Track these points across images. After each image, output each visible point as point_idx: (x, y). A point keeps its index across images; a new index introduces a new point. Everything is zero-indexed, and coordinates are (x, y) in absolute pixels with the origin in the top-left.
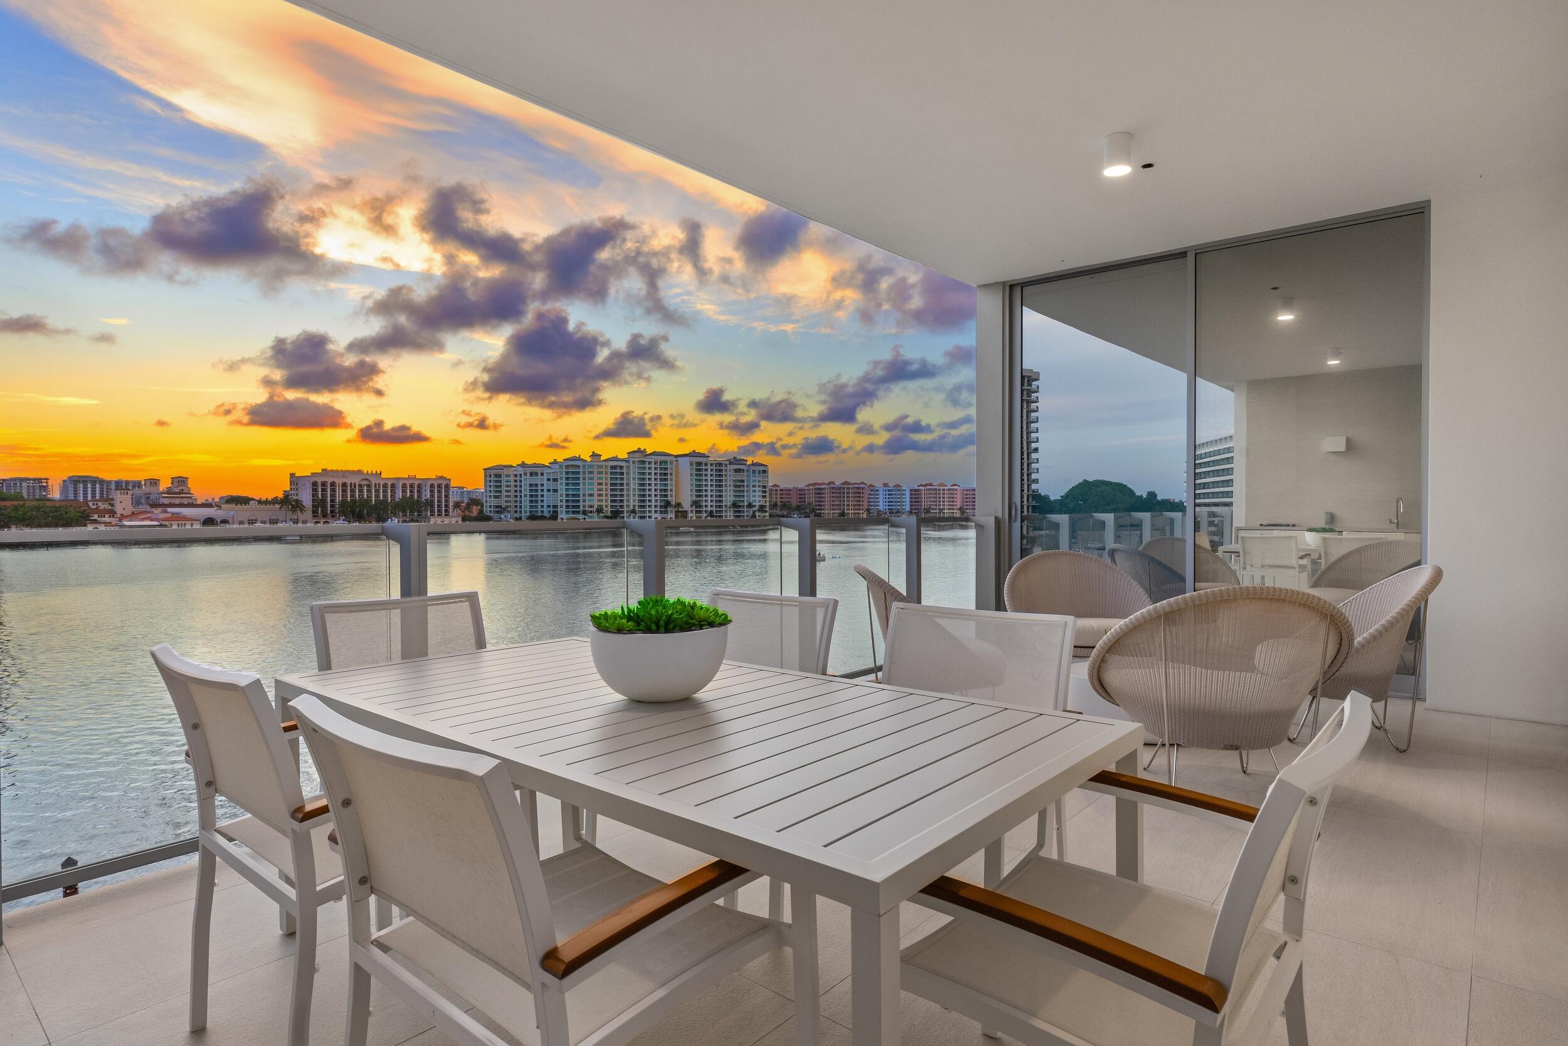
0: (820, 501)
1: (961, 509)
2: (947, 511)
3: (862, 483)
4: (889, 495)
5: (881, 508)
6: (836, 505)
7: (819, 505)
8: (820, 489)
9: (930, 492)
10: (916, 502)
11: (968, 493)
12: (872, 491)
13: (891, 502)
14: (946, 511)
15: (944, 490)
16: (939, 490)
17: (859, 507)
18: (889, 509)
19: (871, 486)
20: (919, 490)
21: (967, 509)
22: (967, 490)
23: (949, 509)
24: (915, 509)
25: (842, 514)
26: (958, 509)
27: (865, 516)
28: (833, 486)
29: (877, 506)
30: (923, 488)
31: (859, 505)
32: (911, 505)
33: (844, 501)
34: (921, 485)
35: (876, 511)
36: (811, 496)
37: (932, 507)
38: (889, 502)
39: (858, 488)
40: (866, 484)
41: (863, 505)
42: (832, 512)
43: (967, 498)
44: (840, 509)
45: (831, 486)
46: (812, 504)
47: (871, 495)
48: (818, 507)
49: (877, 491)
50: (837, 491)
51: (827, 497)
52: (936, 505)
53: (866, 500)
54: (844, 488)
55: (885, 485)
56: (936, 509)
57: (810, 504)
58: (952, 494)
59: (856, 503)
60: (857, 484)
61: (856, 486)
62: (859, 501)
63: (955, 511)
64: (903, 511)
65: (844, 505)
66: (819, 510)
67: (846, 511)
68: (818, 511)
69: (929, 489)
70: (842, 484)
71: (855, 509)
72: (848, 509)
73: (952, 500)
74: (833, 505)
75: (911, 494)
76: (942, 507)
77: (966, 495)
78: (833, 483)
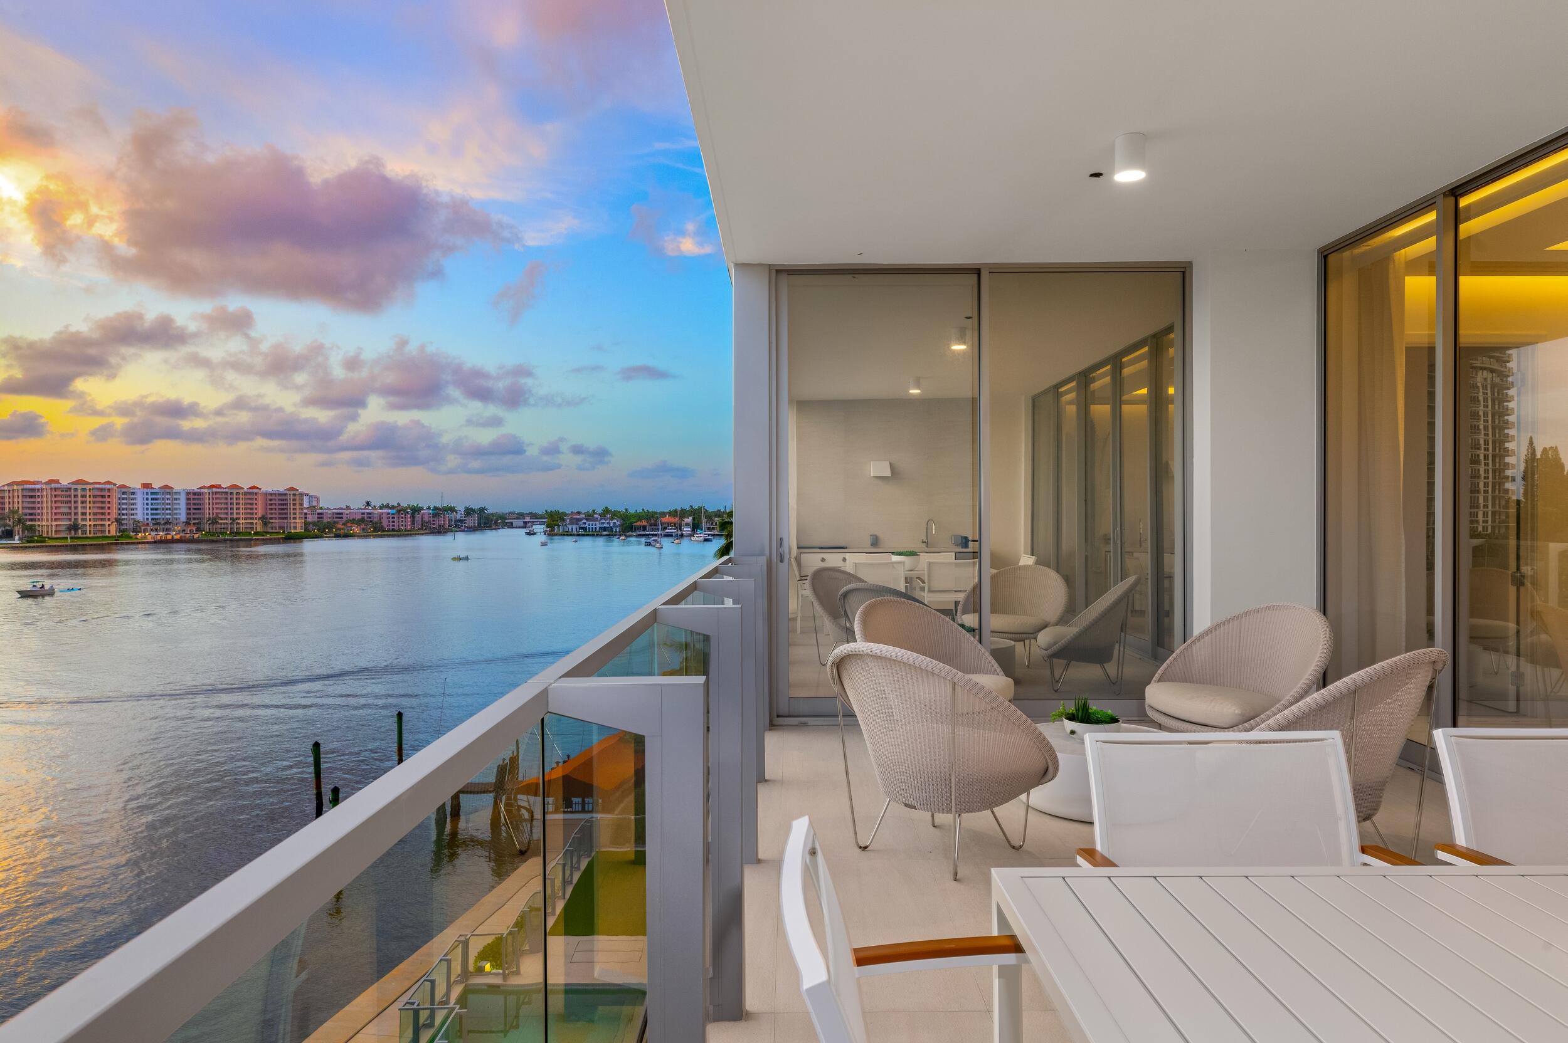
0: (33, 508)
1: (263, 518)
2: (244, 521)
3: (108, 483)
4: (152, 499)
5: (139, 517)
6: (62, 514)
7: (31, 514)
8: (33, 490)
9: (217, 496)
10: (195, 509)
11: (273, 497)
12: (124, 493)
13: (156, 509)
14: (241, 521)
15: (237, 493)
16: (231, 493)
17: (103, 517)
18: (152, 519)
19: (123, 486)
20: (200, 494)
21: (271, 518)
22: (271, 494)
23: (246, 519)
24: (194, 519)
25: (74, 527)
26: (260, 518)
27: (113, 529)
28: (57, 486)
29: (133, 514)
30: (206, 491)
31: (103, 514)
32: (188, 514)
33: (76, 508)
34: (204, 487)
35: (131, 522)
36: (16, 500)
37: (220, 516)
38: (152, 509)
39: (101, 490)
40: (115, 485)
41: (109, 514)
42: (54, 523)
43: (271, 505)
44: (70, 519)
45: (53, 485)
46: (17, 511)
47: (123, 499)
48: (28, 517)
49: (133, 493)
50: (64, 493)
51: (46, 504)
52: (227, 514)
53: (114, 506)
54: (76, 489)
55: (146, 486)
56: (226, 519)
57: (13, 512)
58: (250, 499)
59: (96, 511)
60: (100, 483)
61: (98, 486)
62: (102, 508)
63: (255, 521)
64: (175, 522)
65: (76, 514)
66: (31, 520)
67: (80, 522)
68: (28, 523)
69: (216, 493)
70: (74, 483)
71: (95, 520)
72: (85, 520)
73: (250, 507)
74: (56, 514)
75: (188, 499)
76: (235, 516)
77: (271, 500)
78: (57, 482)
